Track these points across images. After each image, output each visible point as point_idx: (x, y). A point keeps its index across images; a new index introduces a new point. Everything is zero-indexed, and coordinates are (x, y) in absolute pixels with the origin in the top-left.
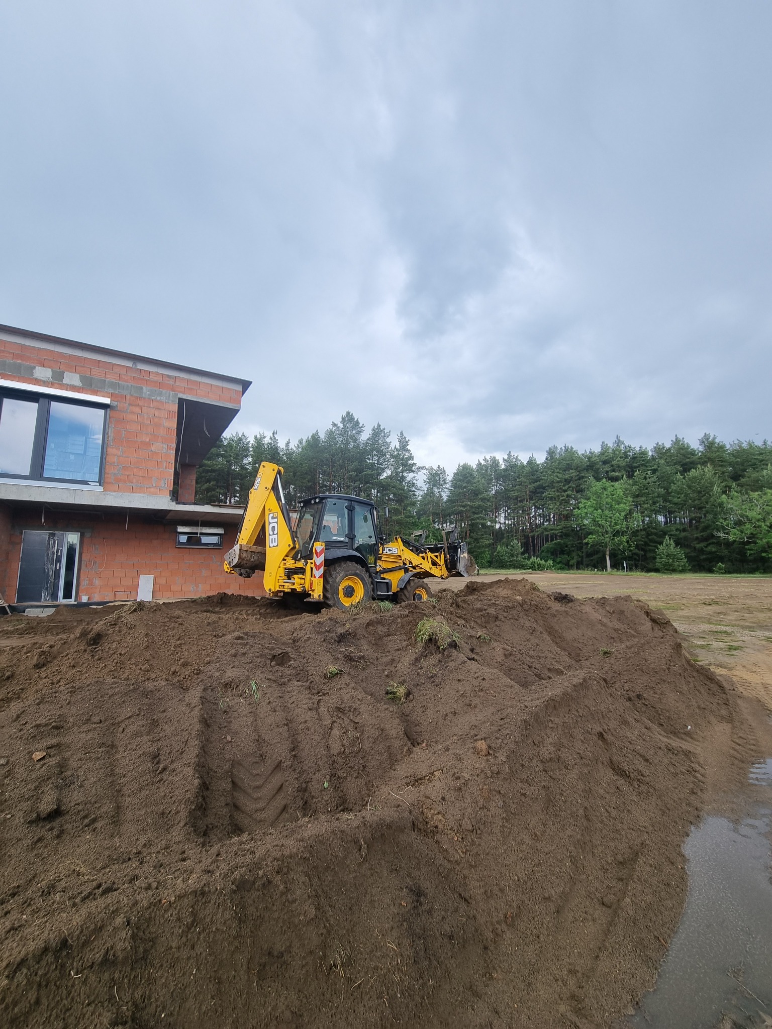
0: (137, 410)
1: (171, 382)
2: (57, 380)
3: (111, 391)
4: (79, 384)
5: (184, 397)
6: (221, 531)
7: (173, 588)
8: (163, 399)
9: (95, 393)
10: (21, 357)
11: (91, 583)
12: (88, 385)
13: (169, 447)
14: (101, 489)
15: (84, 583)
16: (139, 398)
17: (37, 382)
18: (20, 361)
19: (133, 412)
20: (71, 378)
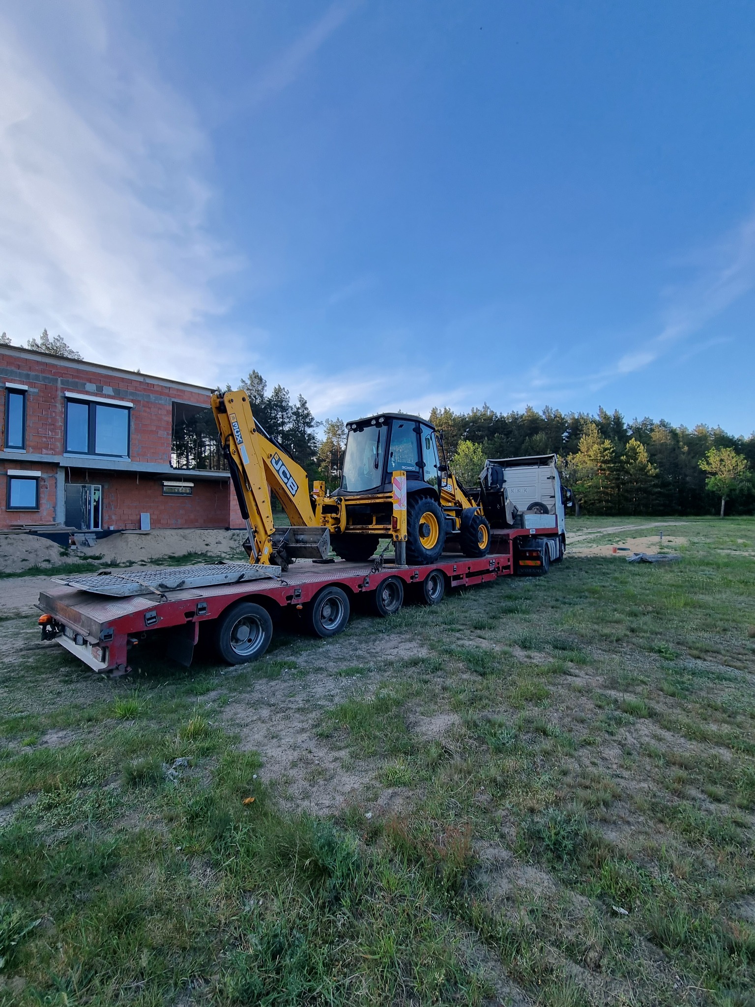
0: (148, 410)
1: (167, 391)
2: (99, 392)
3: (131, 398)
4: (112, 394)
5: (176, 400)
6: (192, 485)
7: (162, 521)
8: (162, 402)
9: (122, 399)
10: (78, 377)
11: (110, 518)
12: (118, 395)
13: (168, 434)
14: (130, 460)
15: (106, 518)
16: (148, 402)
17: (88, 393)
18: (77, 380)
19: (145, 411)
20: (108, 390)
